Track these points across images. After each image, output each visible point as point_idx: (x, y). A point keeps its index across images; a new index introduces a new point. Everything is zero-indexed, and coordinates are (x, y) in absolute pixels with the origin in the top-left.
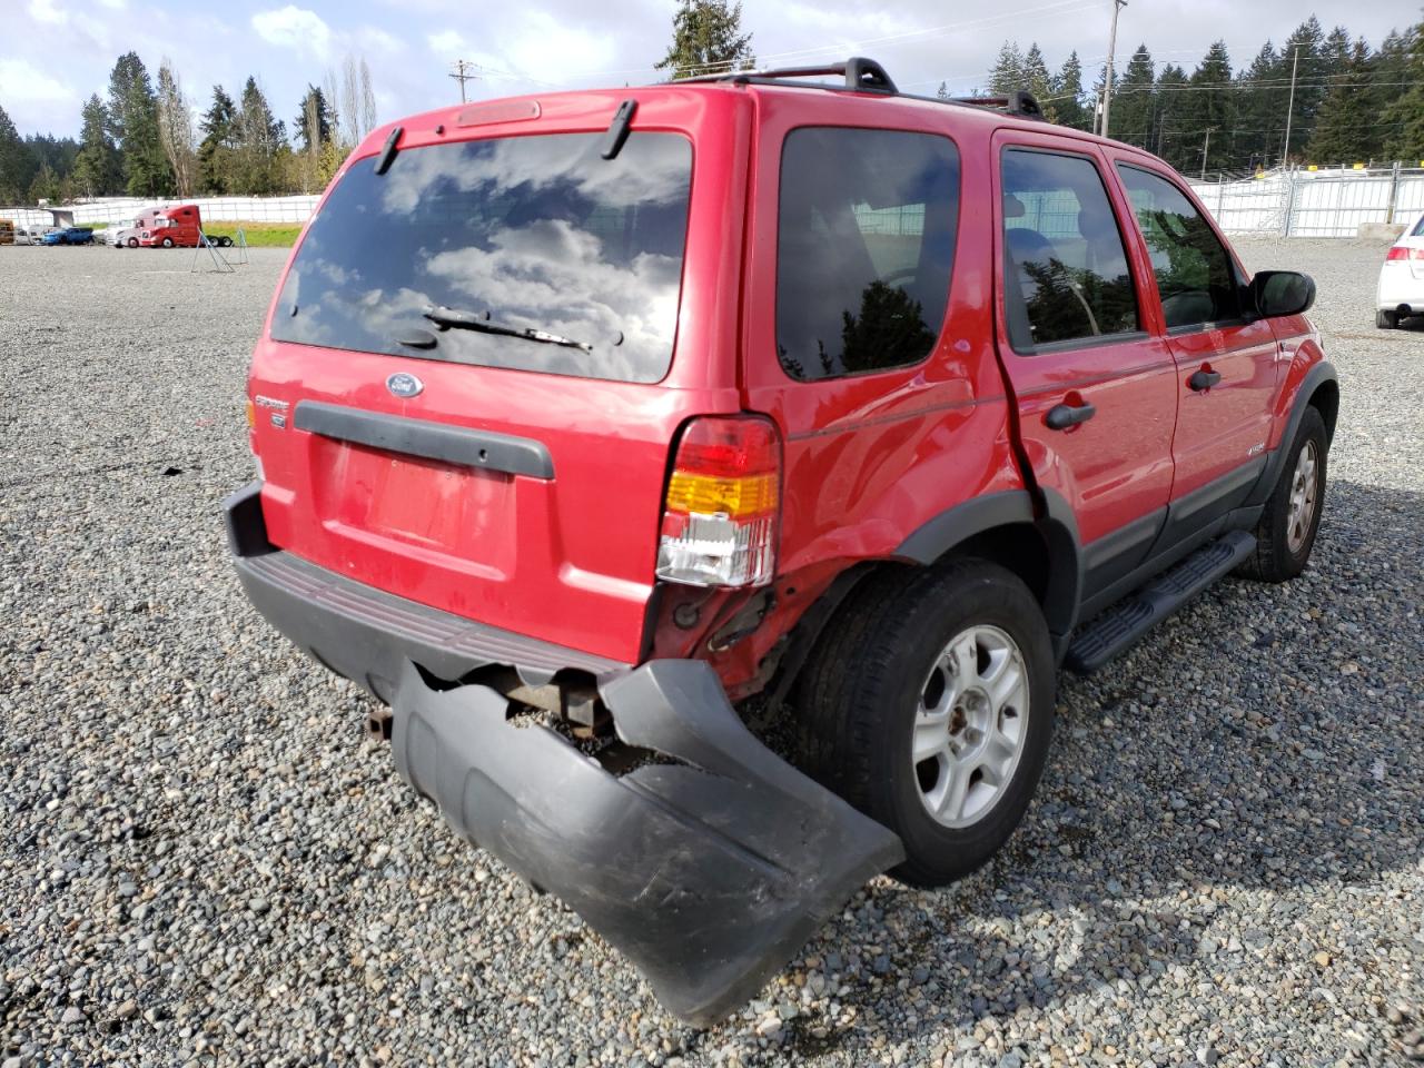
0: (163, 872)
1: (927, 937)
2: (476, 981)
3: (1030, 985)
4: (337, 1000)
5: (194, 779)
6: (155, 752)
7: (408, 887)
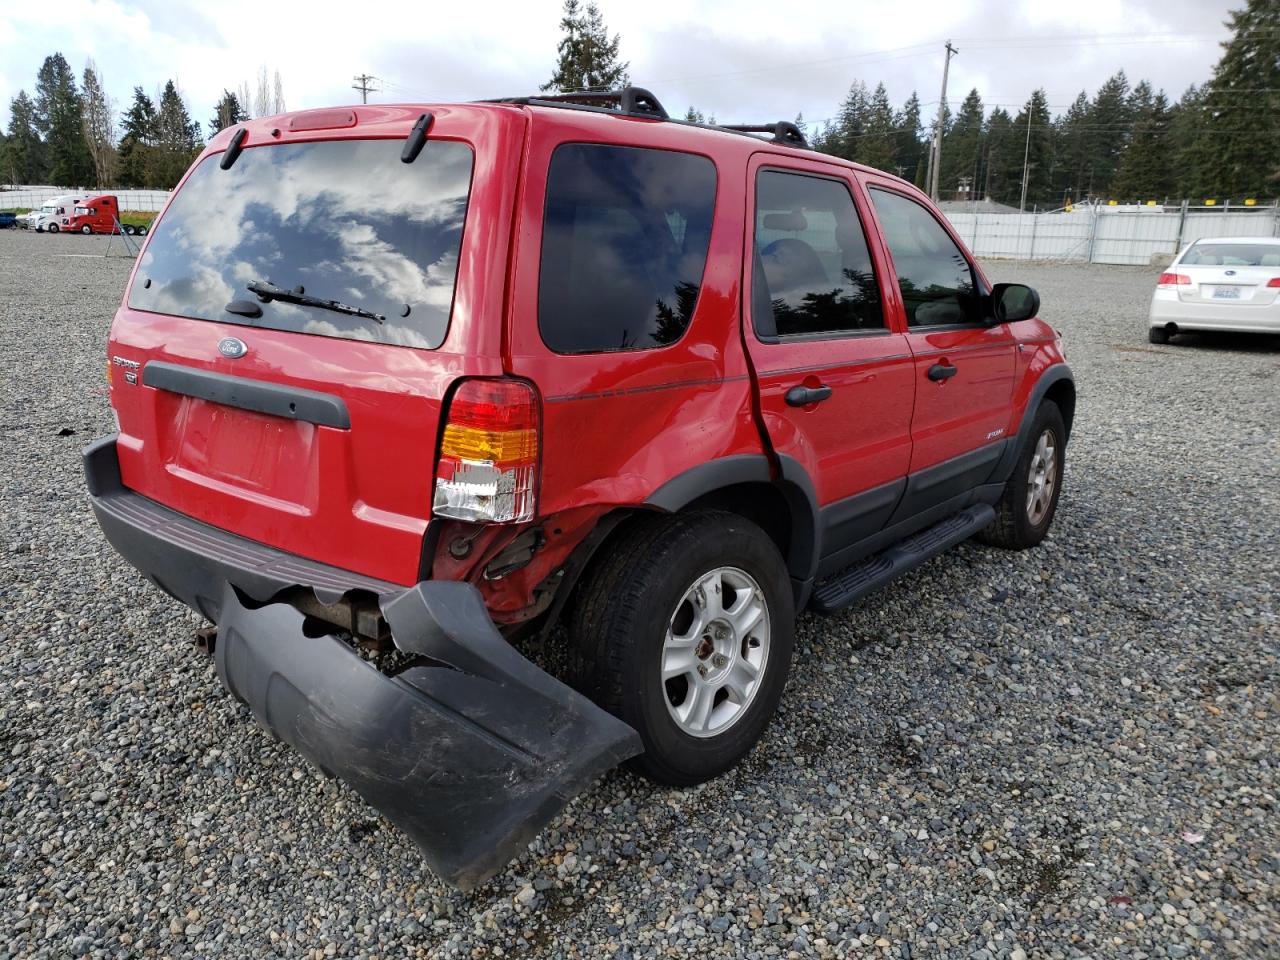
0: (15, 770)
1: (672, 827)
2: (282, 859)
3: (749, 865)
4: (158, 872)
5: (54, 693)
6: (22, 671)
7: (233, 784)
